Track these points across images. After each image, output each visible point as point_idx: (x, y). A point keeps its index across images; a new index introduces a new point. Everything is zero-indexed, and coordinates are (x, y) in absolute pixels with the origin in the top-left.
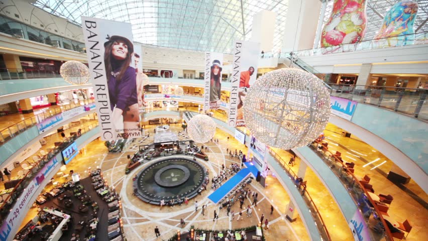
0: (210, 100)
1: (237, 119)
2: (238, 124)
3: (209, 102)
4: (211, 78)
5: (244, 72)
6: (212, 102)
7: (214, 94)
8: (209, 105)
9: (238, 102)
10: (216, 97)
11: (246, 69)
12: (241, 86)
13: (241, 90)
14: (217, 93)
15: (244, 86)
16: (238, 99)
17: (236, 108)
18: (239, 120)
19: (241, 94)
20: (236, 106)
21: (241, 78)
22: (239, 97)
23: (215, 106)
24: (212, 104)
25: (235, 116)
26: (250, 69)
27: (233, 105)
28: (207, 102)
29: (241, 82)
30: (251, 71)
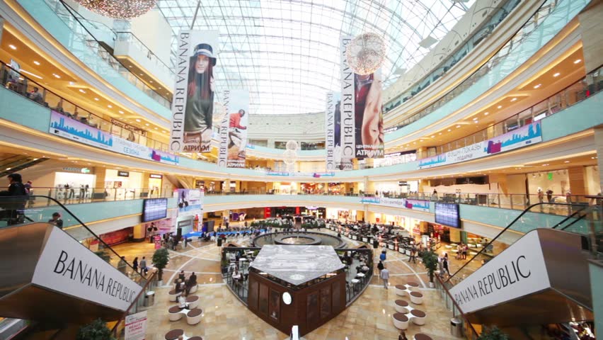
0: (185, 130)
1: (228, 159)
2: (229, 165)
3: (181, 134)
4: (190, 81)
5: (233, 114)
6: (188, 135)
7: (194, 116)
8: (181, 141)
9: (228, 142)
10: (201, 121)
11: (237, 112)
12: (230, 126)
13: (232, 130)
14: (201, 113)
15: (234, 127)
16: (228, 139)
17: (227, 148)
18: (229, 161)
19: (231, 134)
20: (226, 145)
21: (231, 120)
22: (230, 136)
23: (197, 145)
24: (190, 139)
25: (226, 156)
26: (240, 111)
27: (223, 145)
28: (176, 134)
29: (231, 123)
30: (242, 113)
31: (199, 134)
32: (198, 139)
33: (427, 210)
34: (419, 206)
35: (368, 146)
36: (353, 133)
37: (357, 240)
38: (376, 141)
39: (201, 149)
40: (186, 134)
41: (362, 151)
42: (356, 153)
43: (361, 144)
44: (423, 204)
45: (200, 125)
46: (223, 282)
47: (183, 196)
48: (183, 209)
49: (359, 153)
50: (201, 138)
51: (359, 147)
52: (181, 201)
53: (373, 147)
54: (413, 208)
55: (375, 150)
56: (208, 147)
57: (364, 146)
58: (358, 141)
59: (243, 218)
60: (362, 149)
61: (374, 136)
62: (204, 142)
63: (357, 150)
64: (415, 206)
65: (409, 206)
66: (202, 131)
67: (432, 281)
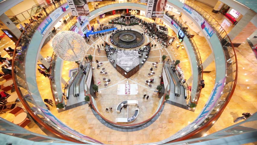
24: (79, 9)
31: (82, 7)
32: (83, 9)
33: (177, 29)
34: (175, 26)
35: (158, 12)
36: (153, 5)
37: (149, 35)
38: (162, 9)
39: (86, 14)
40: (76, 6)
41: (155, 14)
42: (152, 15)
43: (155, 11)
44: (176, 25)
45: (81, 2)
46: (108, 61)
47: (80, 20)
48: (82, 25)
49: (153, 15)
50: (84, 9)
51: (154, 12)
52: (80, 23)
53: (160, 12)
54: (173, 25)
55: (160, 14)
56: (89, 13)
57: (156, 12)
58: (154, 10)
59: (104, 17)
60: (155, 13)
61: (162, 6)
62: (86, 11)
63: (153, 14)
64: (174, 25)
65: (172, 23)
66: (83, 5)
67: (163, 61)
